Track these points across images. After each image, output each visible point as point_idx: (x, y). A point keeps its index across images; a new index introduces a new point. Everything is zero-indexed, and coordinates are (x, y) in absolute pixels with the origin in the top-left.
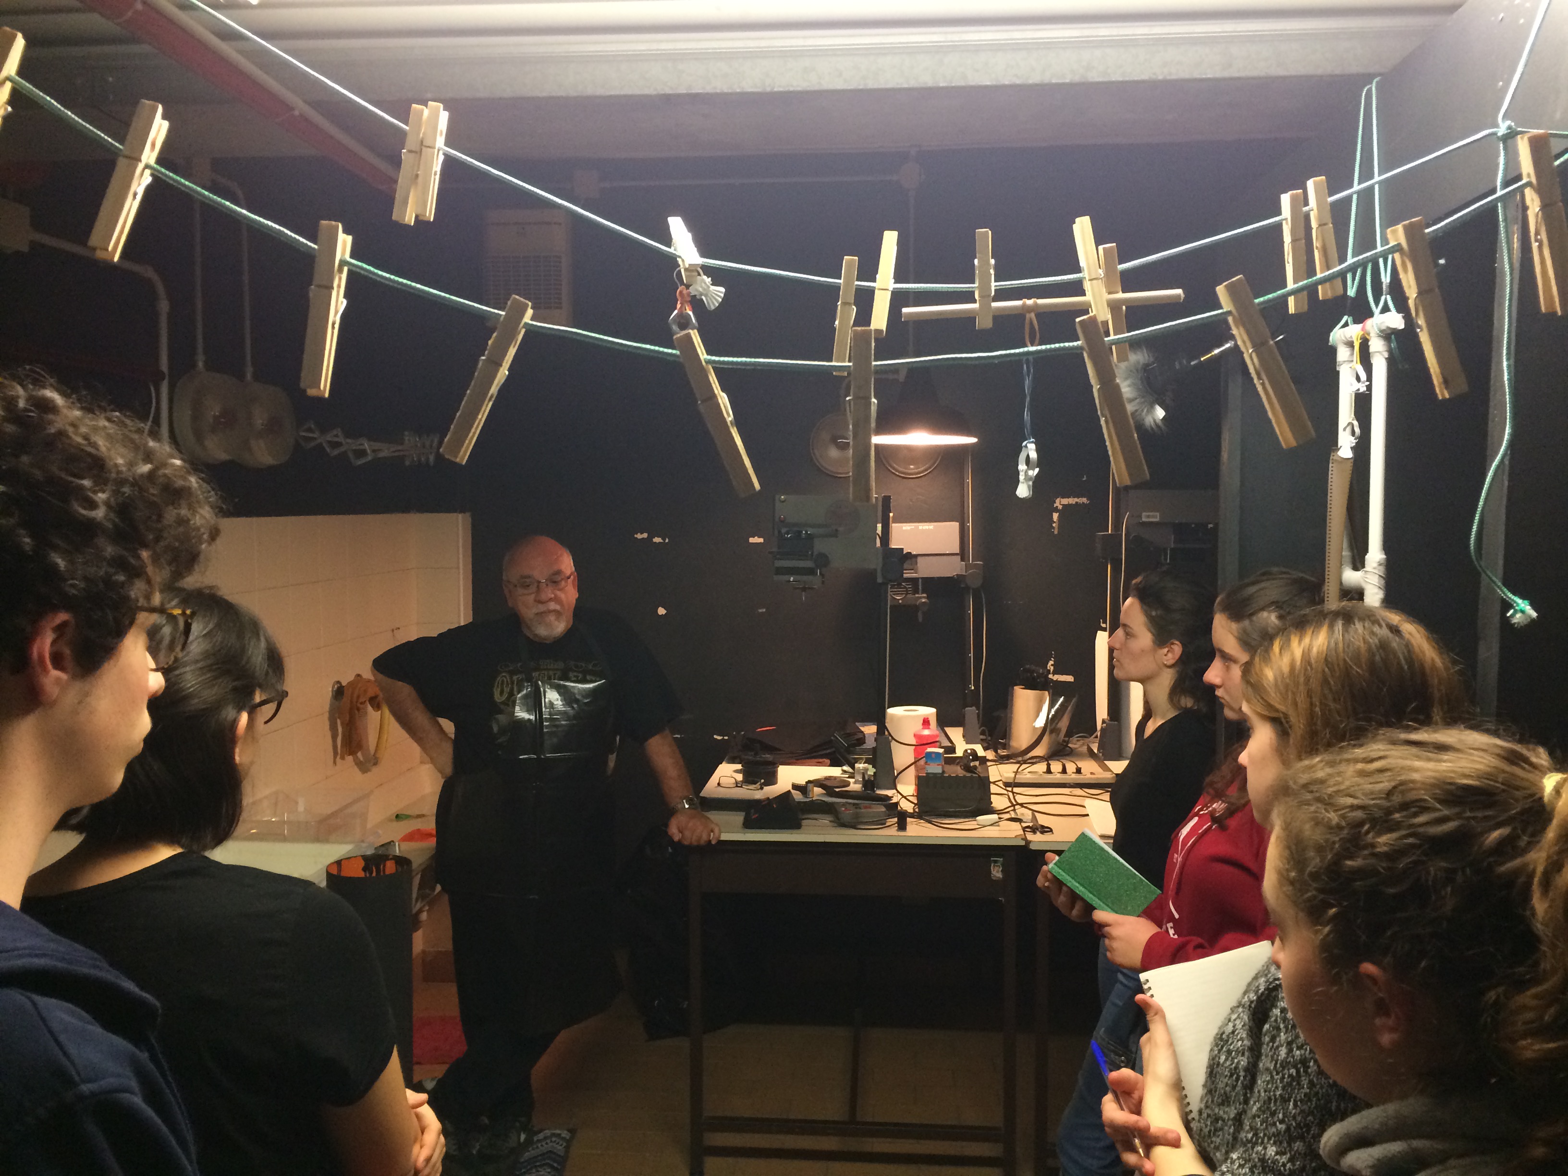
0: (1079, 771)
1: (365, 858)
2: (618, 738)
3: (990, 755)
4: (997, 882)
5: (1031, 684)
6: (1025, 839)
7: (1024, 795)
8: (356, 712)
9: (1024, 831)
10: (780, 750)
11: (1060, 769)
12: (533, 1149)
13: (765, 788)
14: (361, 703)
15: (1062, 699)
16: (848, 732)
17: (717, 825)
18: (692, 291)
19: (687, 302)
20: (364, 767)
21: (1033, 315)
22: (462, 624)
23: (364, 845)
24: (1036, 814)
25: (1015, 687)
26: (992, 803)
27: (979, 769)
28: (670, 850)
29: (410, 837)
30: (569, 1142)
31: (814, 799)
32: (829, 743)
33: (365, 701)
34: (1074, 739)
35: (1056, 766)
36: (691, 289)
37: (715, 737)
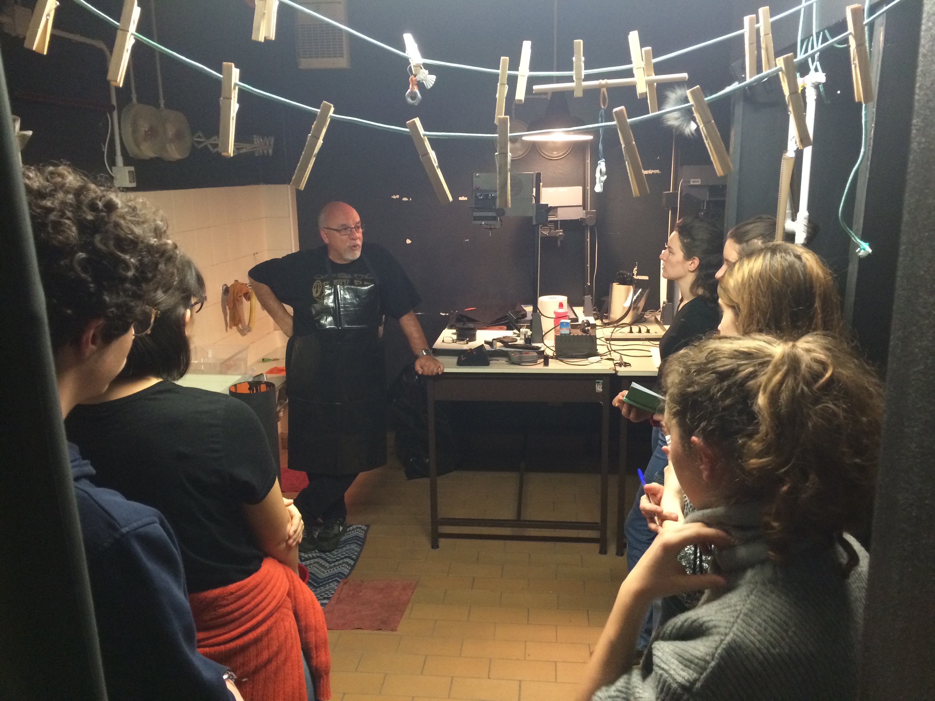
0: (648, 331)
1: (249, 383)
2: (384, 316)
3: (598, 322)
4: (599, 393)
5: (623, 282)
6: (615, 370)
7: (615, 346)
8: (237, 302)
9: (615, 365)
10: (478, 321)
11: (638, 330)
12: (347, 535)
13: (470, 343)
14: (240, 297)
15: (640, 290)
16: (516, 311)
17: (442, 364)
18: (418, 78)
19: (414, 84)
20: (243, 332)
21: (604, 90)
22: (294, 252)
23: (247, 376)
24: (622, 355)
25: (614, 284)
26: (597, 350)
27: (591, 331)
28: (417, 377)
29: (271, 371)
30: (366, 532)
31: (497, 349)
32: (505, 317)
33: (241, 296)
34: (648, 313)
35: (635, 329)
36: (417, 77)
37: (441, 314)
